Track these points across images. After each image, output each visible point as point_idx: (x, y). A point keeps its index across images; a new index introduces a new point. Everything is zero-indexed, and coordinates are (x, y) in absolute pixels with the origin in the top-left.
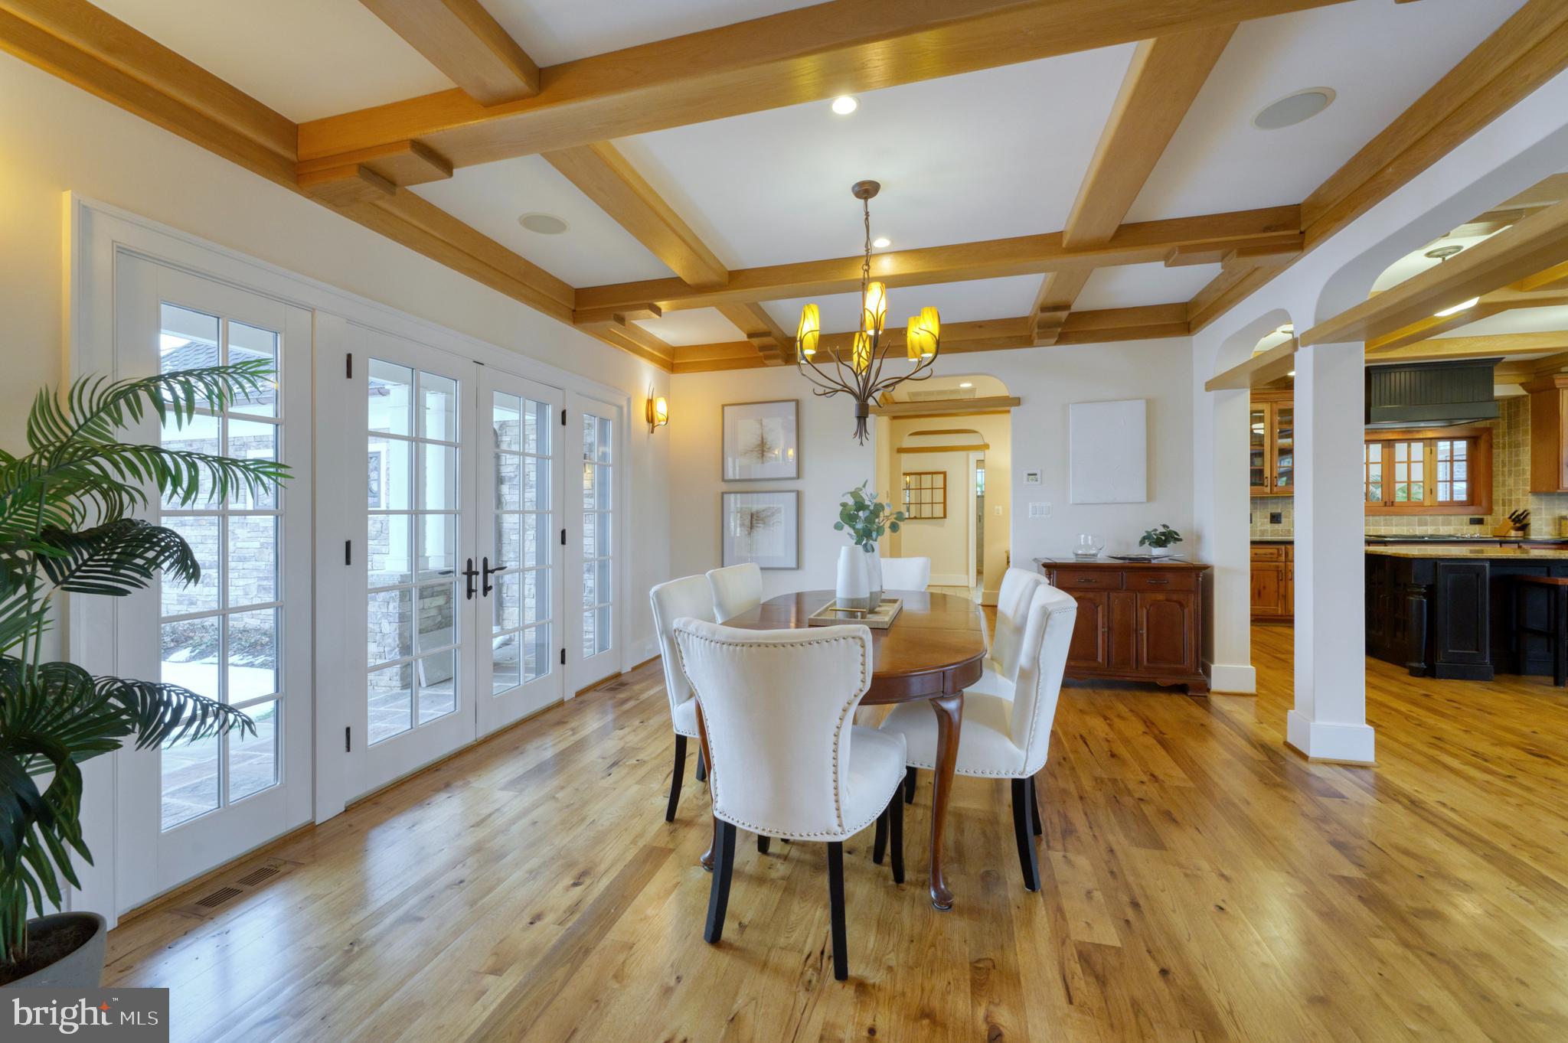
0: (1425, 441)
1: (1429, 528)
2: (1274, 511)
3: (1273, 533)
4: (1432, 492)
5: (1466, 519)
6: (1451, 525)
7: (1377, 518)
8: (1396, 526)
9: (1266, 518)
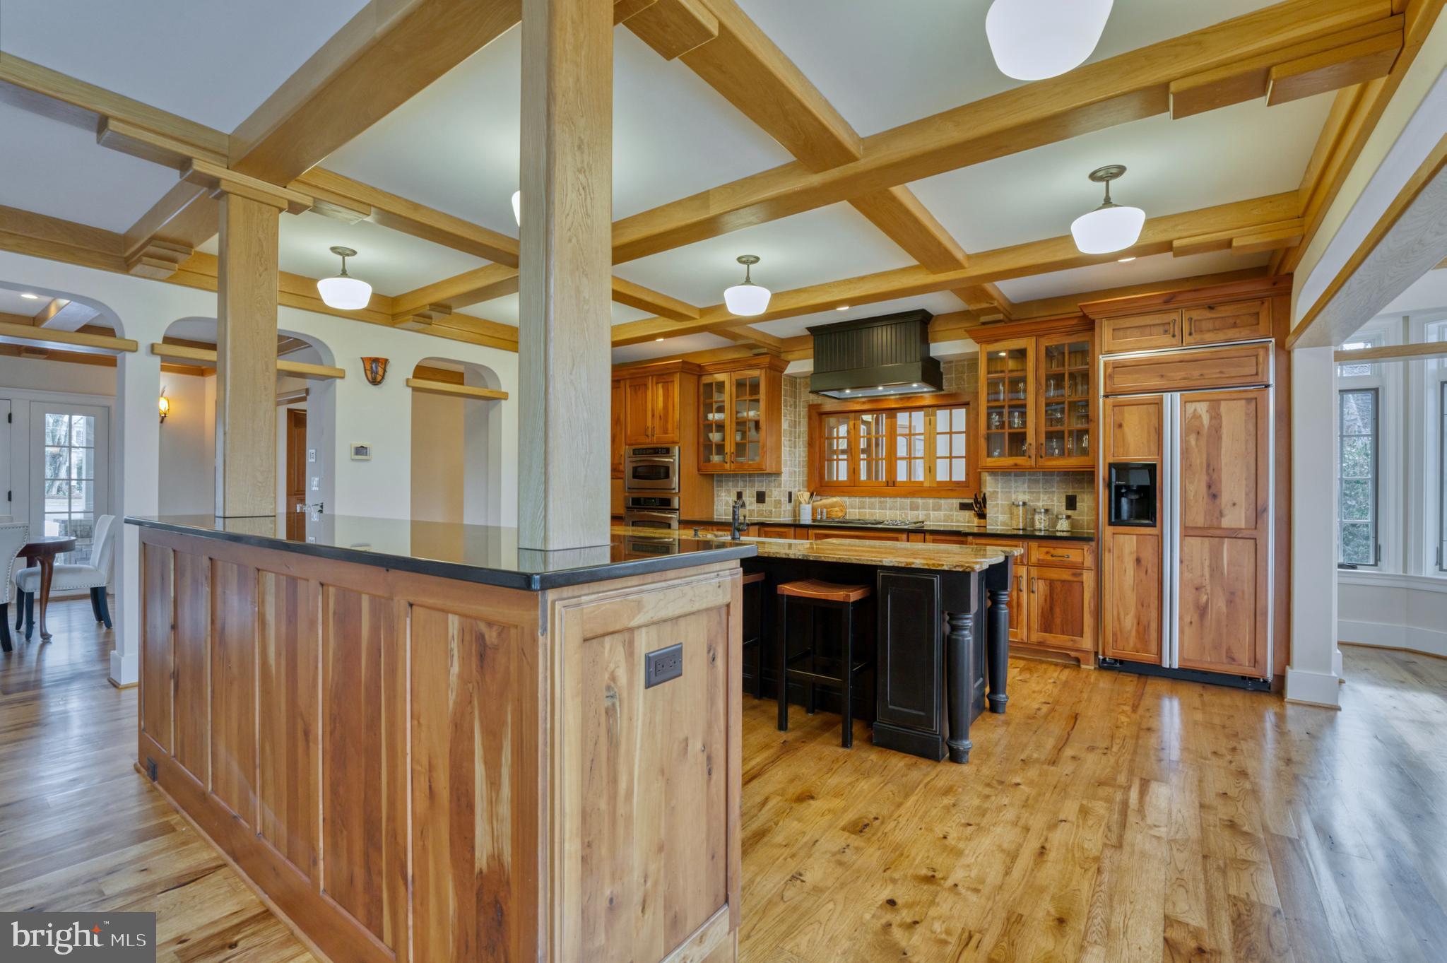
0: (925, 409)
1: (920, 512)
2: (760, 490)
3: (760, 513)
4: (931, 470)
5: (956, 502)
6: (941, 510)
7: (873, 500)
8: (890, 509)
9: (753, 497)
